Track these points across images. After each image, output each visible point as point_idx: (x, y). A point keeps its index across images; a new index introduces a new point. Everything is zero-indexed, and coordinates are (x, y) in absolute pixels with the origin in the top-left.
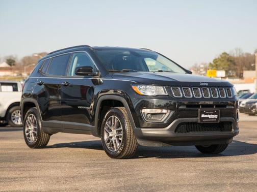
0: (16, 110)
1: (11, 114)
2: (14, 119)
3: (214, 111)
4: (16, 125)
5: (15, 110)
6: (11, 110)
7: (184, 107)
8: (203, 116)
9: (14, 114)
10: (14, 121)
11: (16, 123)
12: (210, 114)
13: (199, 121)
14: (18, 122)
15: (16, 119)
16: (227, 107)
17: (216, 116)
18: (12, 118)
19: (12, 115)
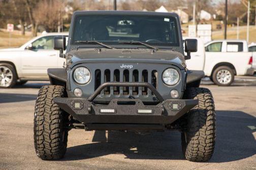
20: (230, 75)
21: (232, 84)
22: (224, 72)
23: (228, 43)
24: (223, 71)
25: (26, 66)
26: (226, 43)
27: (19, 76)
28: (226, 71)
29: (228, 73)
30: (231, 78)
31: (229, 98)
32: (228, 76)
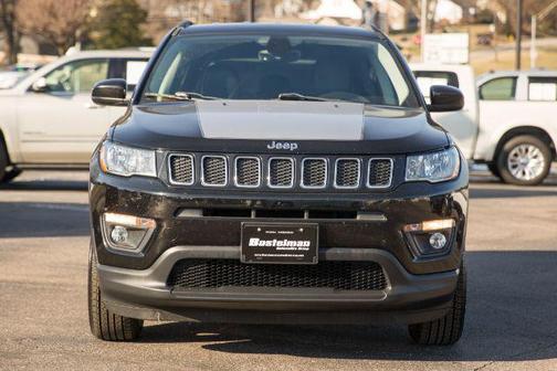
0: (521, 143)
1: (507, 153)
2: (514, 167)
3: (295, 229)
4: (519, 180)
5: (517, 145)
6: (508, 145)
7: (196, 214)
8: (254, 242)
9: (516, 155)
10: (514, 172)
11: (519, 176)
12: (281, 238)
13: (242, 258)
14: (524, 173)
15: (520, 166)
16: (358, 218)
17: (305, 245)
18: (510, 164)
19: (511, 156)
20: (541, 158)
21: (545, 181)
22: (527, 150)
23: (533, 80)
24: (523, 148)
25: (29, 133)
26: (526, 81)
27: (14, 159)
28: (531, 148)
29: (537, 151)
30: (543, 164)
31: (549, 212)
32: (535, 161)
